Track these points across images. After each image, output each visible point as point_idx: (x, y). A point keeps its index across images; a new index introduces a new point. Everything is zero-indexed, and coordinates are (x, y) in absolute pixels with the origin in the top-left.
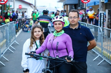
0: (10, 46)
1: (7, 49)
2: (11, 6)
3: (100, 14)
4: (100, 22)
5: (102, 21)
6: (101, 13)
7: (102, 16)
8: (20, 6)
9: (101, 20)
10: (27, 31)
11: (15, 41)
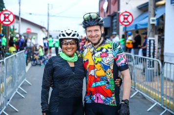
0: (19, 87)
1: (15, 92)
2: (16, 29)
3: (148, 41)
4: (150, 52)
5: (152, 51)
6: (150, 40)
7: (152, 45)
8: (28, 29)
9: (150, 49)
10: (40, 65)
11: (25, 80)
